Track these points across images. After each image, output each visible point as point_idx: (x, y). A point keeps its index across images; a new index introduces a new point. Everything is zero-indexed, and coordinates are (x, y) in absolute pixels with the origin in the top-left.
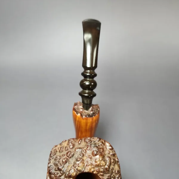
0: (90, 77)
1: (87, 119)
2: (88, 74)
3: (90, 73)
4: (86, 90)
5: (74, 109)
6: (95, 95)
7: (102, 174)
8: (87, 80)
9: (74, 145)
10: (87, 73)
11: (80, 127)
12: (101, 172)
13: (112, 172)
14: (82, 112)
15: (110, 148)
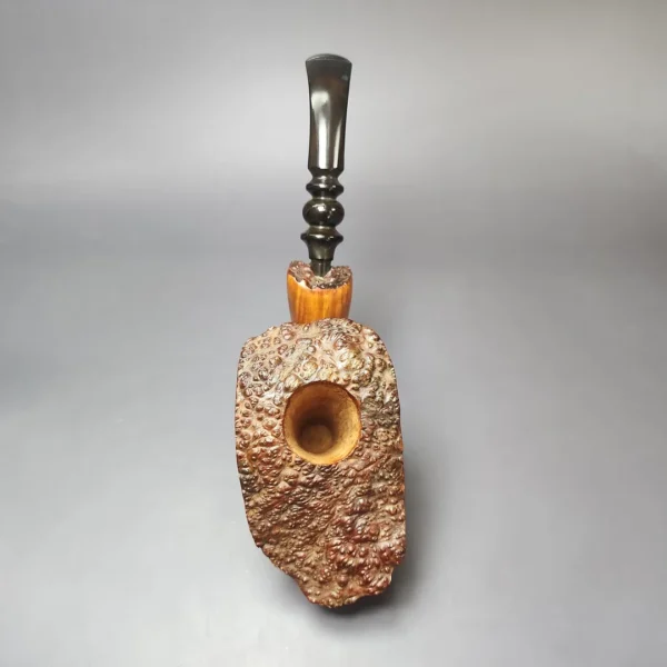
0: (327, 192)
1: (321, 294)
2: (322, 186)
3: (327, 182)
4: (318, 225)
5: (290, 272)
6: (339, 239)
7: (355, 385)
8: (319, 202)
9: (293, 334)
10: (320, 182)
11: (305, 314)
12: (354, 382)
13: (378, 385)
14: (309, 279)
15: (375, 337)
